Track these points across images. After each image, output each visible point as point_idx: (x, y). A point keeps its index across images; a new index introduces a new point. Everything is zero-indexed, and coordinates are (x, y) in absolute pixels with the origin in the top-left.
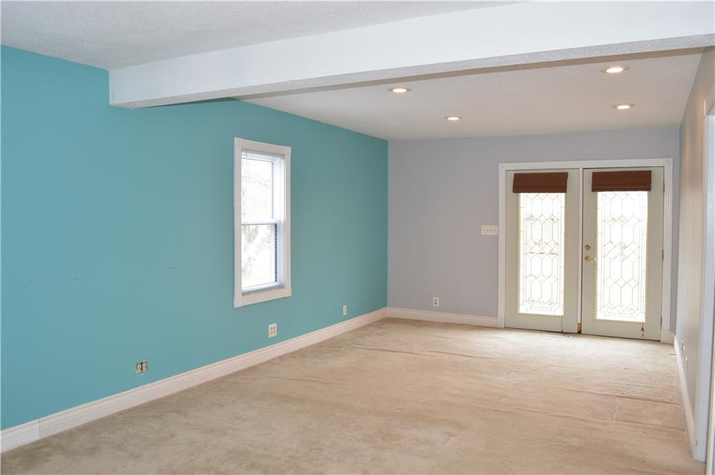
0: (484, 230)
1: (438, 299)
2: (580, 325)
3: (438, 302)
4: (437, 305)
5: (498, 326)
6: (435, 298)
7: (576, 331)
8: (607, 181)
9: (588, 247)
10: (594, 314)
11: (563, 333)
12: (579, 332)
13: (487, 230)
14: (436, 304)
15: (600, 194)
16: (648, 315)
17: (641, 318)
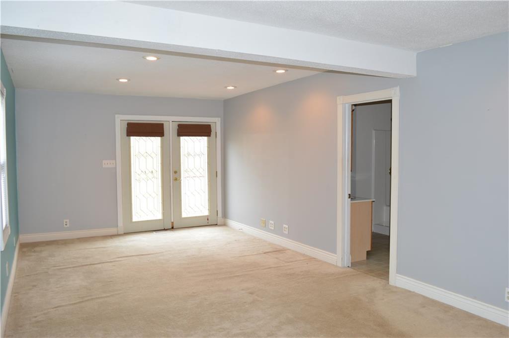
0: (105, 164)
1: (68, 221)
2: (173, 223)
3: (68, 223)
4: (68, 226)
5: (119, 233)
6: (65, 221)
7: (170, 227)
8: (186, 130)
9: (176, 172)
10: (181, 214)
11: (165, 230)
12: (173, 228)
13: (107, 164)
14: (66, 225)
15: (182, 138)
16: (210, 210)
17: (206, 213)
